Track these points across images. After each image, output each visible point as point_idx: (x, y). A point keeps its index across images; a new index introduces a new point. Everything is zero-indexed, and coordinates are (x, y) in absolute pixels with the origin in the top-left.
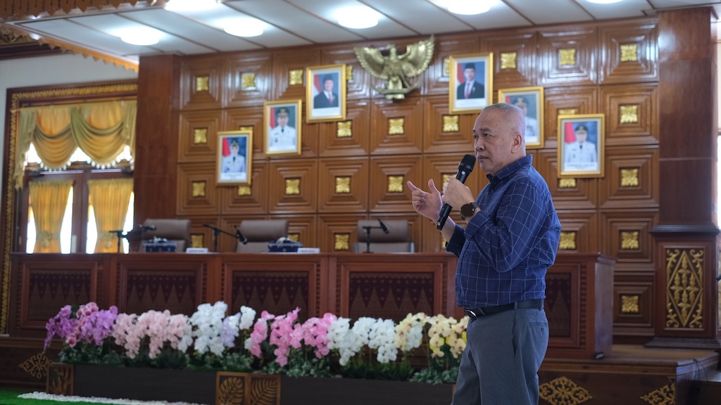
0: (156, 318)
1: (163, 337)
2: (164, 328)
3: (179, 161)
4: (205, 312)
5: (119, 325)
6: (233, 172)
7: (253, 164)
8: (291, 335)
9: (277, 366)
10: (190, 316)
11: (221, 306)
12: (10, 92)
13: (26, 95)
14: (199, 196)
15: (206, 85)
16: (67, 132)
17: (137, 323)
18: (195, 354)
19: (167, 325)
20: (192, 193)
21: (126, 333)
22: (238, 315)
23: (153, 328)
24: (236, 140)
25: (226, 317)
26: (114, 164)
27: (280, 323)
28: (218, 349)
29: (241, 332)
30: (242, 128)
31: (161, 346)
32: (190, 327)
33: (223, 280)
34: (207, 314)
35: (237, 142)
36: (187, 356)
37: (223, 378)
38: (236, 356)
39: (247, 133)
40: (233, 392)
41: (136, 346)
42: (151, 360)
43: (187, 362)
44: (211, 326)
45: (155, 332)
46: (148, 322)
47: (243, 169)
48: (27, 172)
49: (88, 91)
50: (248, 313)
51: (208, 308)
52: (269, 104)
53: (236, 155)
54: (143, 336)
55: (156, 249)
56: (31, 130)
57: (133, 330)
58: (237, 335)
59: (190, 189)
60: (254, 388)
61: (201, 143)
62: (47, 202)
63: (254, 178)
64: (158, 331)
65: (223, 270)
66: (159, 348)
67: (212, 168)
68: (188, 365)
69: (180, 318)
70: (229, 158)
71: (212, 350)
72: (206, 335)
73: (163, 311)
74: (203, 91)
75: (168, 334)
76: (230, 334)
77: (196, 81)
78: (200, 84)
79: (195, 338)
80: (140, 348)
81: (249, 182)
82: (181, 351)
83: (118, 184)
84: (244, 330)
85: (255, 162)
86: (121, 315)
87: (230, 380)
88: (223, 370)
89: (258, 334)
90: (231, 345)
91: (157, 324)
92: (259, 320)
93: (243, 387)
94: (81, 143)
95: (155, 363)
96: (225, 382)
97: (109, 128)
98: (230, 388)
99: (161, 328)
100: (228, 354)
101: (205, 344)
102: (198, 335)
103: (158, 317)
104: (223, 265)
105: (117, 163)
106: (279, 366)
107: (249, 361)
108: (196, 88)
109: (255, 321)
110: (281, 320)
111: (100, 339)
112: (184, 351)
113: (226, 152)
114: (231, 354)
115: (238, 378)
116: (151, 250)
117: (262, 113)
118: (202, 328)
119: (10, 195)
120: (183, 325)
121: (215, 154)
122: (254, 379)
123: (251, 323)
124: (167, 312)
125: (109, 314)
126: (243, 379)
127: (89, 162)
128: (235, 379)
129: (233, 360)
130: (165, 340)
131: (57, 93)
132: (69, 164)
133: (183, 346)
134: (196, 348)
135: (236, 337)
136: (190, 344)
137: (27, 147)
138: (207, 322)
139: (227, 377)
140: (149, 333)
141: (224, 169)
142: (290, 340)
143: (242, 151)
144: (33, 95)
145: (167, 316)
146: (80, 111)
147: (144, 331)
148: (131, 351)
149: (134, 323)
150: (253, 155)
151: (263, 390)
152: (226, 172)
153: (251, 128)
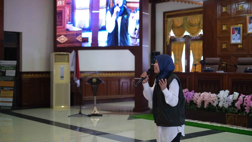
0: (206, 95)
1: (208, 101)
2: (209, 98)
3: (218, 36)
4: (222, 93)
5: (195, 97)
6: (236, 40)
7: (243, 37)
8: (250, 103)
9: (246, 113)
10: (217, 94)
11: (227, 91)
12: (164, 13)
13: (169, 14)
14: (225, 48)
15: (226, 9)
16: (182, 26)
17: (200, 96)
18: (219, 107)
19: (210, 97)
20: (222, 47)
21: (197, 99)
22: (233, 95)
23: (205, 98)
24: (237, 28)
25: (229, 95)
26: (198, 36)
27: (247, 98)
28: (226, 106)
29: (234, 101)
30: (239, 24)
31: (208, 104)
32: (217, 98)
33: (229, 82)
34: (223, 94)
35: (237, 29)
36: (217, 107)
37: (228, 116)
38: (232, 108)
39: (240, 26)
40: (231, 120)
41: (200, 104)
42: (205, 108)
43: (217, 109)
44: (224, 98)
45: (206, 99)
46: (204, 96)
47: (240, 39)
48: (170, 39)
49: (189, 11)
50: (236, 94)
51: (223, 92)
52: (248, 16)
53: (237, 34)
54: (202, 100)
55: (207, 71)
56: (171, 25)
57: (199, 98)
58: (233, 101)
59: (222, 46)
60: (239, 119)
61: (225, 30)
62: (177, 48)
63: (243, 42)
64: (207, 99)
65: (229, 79)
66: (207, 105)
67: (229, 38)
68: (217, 111)
69: (214, 95)
70: (235, 35)
71: (224, 106)
72: (222, 101)
73: (209, 92)
74: (225, 12)
75: (210, 100)
76: (230, 101)
77: (223, 8)
78: (224, 9)
79: (219, 102)
80: (202, 104)
81: (242, 43)
82: (214, 106)
83: (199, 42)
84: (235, 100)
85: (243, 36)
86: (195, 93)
87: (230, 116)
88: (228, 113)
89: (239, 102)
90: (231, 105)
91: (207, 97)
92: (240, 97)
93: (235, 119)
94: (187, 29)
95: (206, 109)
96: (229, 117)
97: (196, 24)
98: (230, 119)
99: (208, 98)
100: (230, 107)
101: (222, 104)
102: (220, 101)
103: (207, 94)
104: (229, 77)
105: (198, 35)
106: (247, 113)
107: (237, 110)
108: (223, 11)
109: (239, 97)
110: (247, 97)
111: (189, 101)
112: (215, 106)
113: (233, 33)
114: (231, 108)
115: (233, 116)
116: (205, 71)
117: (246, 19)
118: (221, 99)
119: (166, 47)
120: (215, 97)
121: (230, 34)
122: (238, 117)
123: (237, 98)
124: (210, 93)
125: (192, 93)
126: (235, 116)
127: (190, 35)
128: (232, 116)
129: (232, 109)
130: (209, 102)
131: (179, 12)
132: (183, 36)
133: (215, 105)
134: (219, 105)
135: (232, 102)
136: (217, 104)
137: (170, 31)
138: (223, 97)
139: (230, 115)
140: (204, 100)
141: (233, 39)
142: (250, 105)
143: (239, 32)
144: (171, 14)
145: (210, 94)
146: (186, 19)
147: (202, 99)
148: (199, 105)
149: (199, 96)
150: (243, 34)
151: (241, 120)
152: (233, 40)
153: (242, 24)
